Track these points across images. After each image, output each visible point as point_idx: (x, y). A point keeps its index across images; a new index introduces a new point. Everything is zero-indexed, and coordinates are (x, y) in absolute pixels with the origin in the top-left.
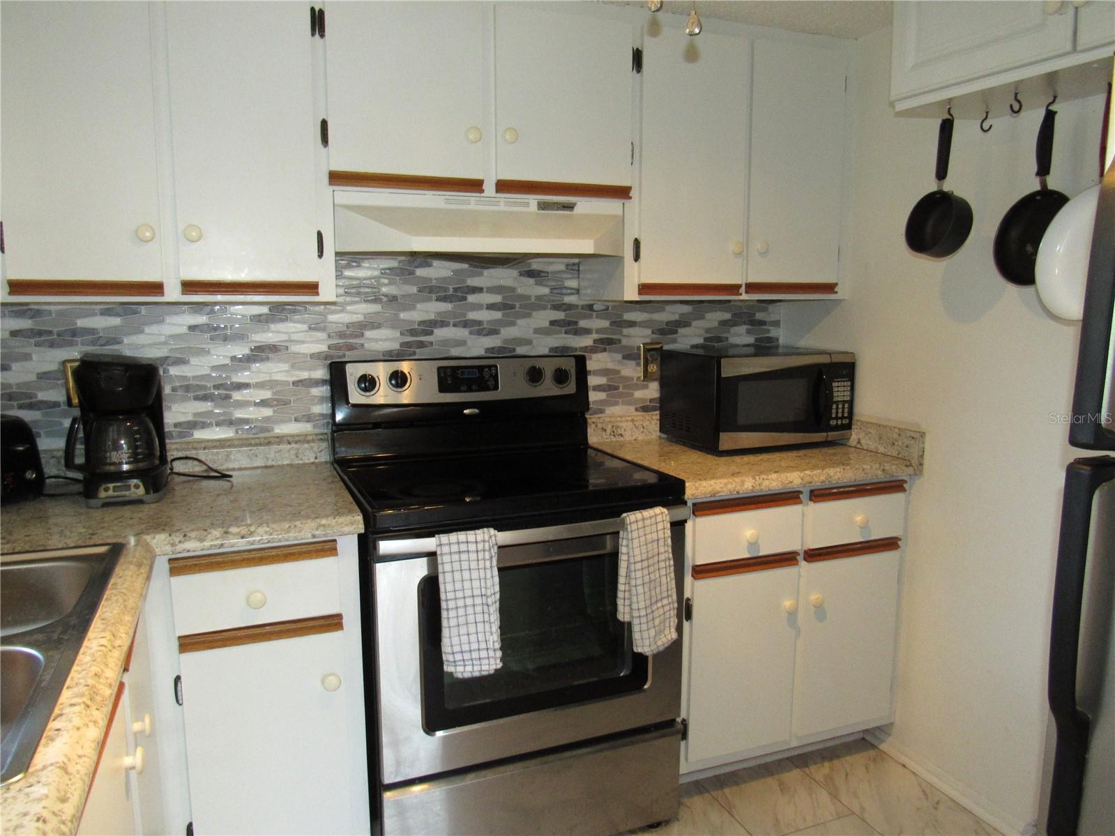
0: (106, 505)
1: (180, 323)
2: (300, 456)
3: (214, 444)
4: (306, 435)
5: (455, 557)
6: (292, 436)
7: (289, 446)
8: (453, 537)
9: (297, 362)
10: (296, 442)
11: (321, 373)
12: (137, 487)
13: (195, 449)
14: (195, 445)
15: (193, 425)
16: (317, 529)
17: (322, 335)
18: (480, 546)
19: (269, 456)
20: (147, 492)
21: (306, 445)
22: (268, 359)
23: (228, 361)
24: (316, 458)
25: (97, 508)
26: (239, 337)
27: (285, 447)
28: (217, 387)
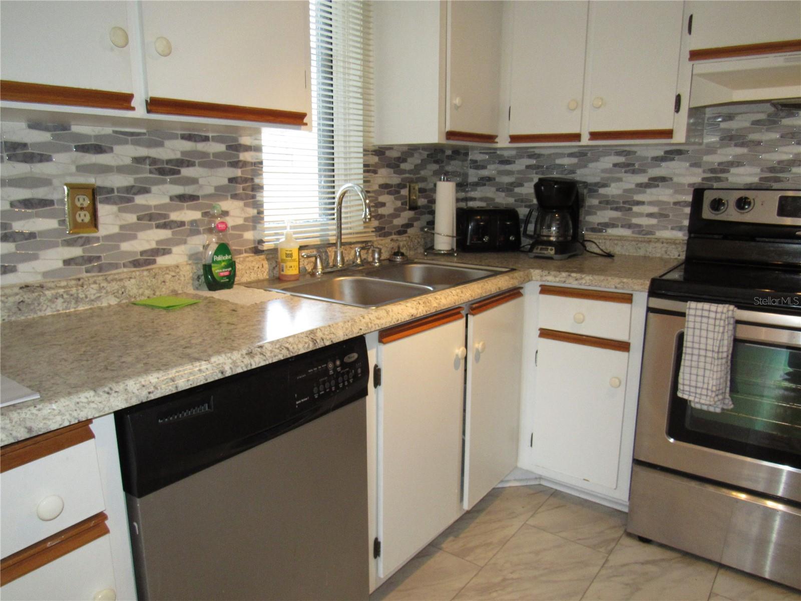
0: (537, 257)
1: (607, 162)
2: (668, 253)
3: (617, 238)
4: (676, 240)
5: (698, 319)
6: (667, 239)
7: (662, 245)
8: (700, 305)
9: (679, 189)
10: (667, 243)
11: (689, 198)
12: (552, 250)
13: (605, 239)
14: (606, 237)
15: (607, 225)
16: (619, 284)
17: (700, 170)
18: (719, 316)
19: (648, 250)
20: (556, 253)
21: (673, 246)
22: (658, 186)
23: (633, 186)
24: (679, 256)
25: (532, 258)
26: (642, 171)
27: (659, 245)
28: (624, 203)
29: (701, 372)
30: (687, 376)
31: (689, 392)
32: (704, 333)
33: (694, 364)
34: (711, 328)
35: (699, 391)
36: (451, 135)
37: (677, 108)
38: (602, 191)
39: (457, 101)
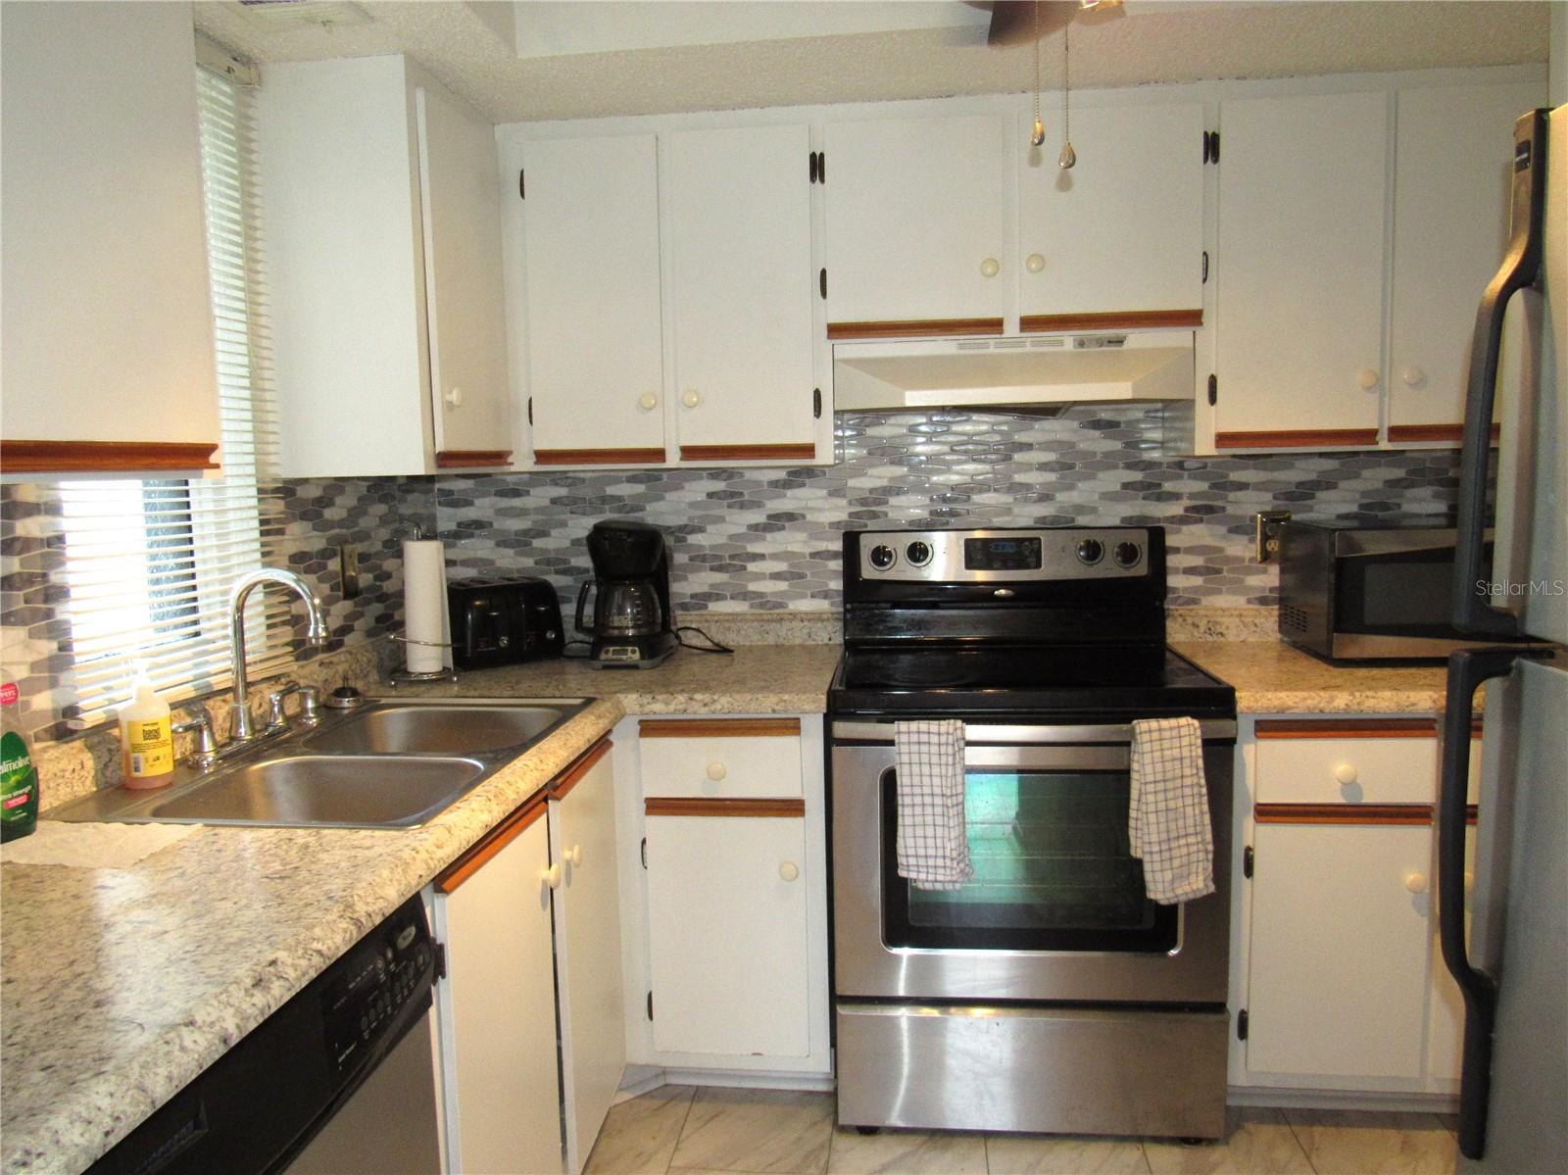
0: (606, 667)
1: (697, 490)
2: (812, 636)
3: (727, 618)
4: (821, 613)
5: (915, 748)
6: (807, 613)
7: (802, 625)
8: (914, 725)
9: (816, 532)
10: (809, 620)
11: (837, 546)
12: (633, 652)
13: (707, 621)
14: (709, 618)
15: (708, 597)
16: (777, 704)
17: (843, 502)
18: (943, 739)
19: (779, 633)
20: (643, 657)
21: (819, 625)
22: (783, 528)
23: (743, 530)
24: (830, 639)
25: (598, 670)
26: (757, 505)
27: (796, 624)
28: (732, 557)
29: (930, 832)
30: (910, 842)
31: (918, 866)
32: (926, 769)
33: (919, 820)
34: (935, 759)
35: (931, 862)
36: (444, 458)
37: (818, 411)
38: (693, 539)
39: (454, 396)
